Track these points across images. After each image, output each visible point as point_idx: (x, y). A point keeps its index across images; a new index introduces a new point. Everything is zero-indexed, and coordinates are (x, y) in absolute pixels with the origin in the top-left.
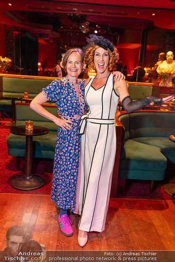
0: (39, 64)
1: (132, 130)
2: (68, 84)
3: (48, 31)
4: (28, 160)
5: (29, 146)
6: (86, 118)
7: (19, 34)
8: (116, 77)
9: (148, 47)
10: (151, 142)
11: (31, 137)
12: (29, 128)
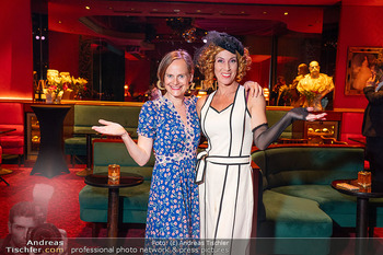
0: (126, 87)
1: (271, 176)
2: (166, 106)
3: (139, 42)
4: (111, 227)
5: (113, 205)
6: (206, 156)
7: (98, 48)
8: (252, 91)
9: (279, 58)
12: (114, 176)
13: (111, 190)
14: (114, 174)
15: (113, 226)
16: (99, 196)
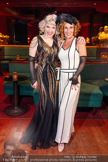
4: (15, 97)
5: (15, 88)
7: (16, 22)
9: (94, 24)
10: (93, 83)
11: (16, 82)
12: (15, 77)
13: (14, 82)
14: (15, 76)
15: (16, 96)
16: (10, 85)
